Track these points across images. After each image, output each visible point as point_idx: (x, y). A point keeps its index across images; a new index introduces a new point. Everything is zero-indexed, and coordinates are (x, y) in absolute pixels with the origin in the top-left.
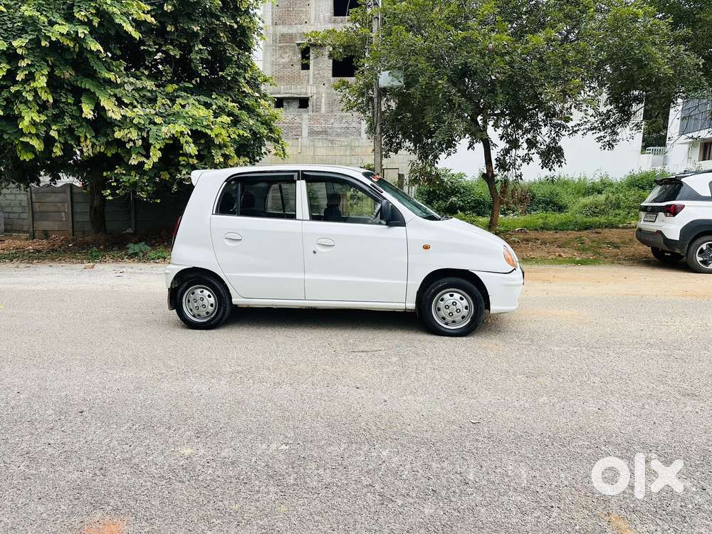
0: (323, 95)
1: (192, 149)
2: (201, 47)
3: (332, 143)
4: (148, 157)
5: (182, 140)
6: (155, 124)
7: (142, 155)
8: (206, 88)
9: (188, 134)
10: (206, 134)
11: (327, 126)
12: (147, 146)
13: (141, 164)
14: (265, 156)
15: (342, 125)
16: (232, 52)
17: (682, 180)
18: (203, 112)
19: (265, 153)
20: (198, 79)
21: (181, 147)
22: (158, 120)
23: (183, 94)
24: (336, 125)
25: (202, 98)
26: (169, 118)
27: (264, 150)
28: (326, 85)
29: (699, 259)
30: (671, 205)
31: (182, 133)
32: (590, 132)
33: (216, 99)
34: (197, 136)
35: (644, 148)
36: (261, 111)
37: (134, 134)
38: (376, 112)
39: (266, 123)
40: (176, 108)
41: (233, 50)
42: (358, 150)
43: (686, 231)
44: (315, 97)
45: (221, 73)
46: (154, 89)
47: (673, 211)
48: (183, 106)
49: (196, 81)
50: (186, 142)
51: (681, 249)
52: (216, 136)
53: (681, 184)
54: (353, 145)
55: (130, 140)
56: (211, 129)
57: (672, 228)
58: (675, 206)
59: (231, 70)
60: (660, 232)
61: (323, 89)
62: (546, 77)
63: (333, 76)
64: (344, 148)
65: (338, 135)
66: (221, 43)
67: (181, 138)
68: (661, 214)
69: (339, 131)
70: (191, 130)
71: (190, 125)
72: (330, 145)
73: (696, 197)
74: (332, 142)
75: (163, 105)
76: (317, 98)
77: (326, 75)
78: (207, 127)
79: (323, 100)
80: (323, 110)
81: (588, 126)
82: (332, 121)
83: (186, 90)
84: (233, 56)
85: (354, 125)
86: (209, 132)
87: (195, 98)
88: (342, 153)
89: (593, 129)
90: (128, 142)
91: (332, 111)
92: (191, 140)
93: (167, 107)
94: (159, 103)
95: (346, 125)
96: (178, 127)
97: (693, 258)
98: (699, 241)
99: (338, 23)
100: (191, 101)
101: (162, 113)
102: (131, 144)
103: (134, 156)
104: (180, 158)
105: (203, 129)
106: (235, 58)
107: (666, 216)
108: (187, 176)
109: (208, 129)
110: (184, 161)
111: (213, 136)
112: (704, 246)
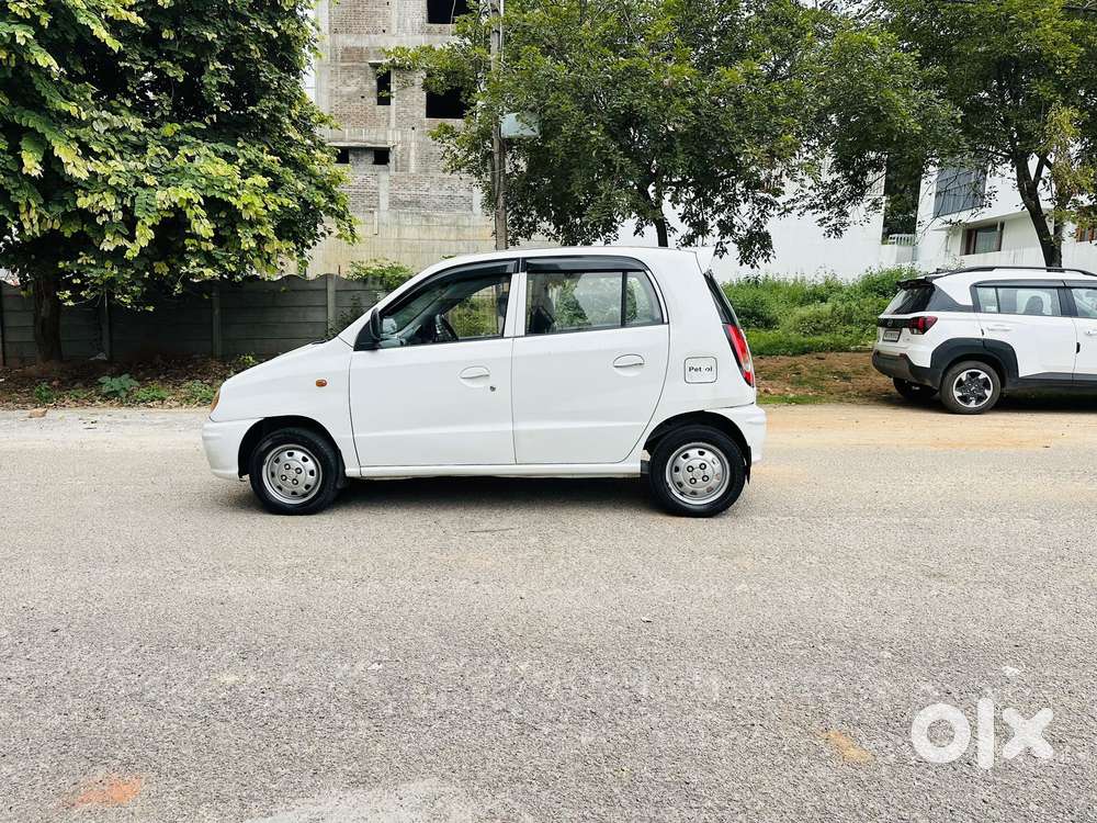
0: (413, 144)
1: (204, 228)
2: (218, 65)
3: (427, 220)
4: (132, 238)
5: (190, 213)
6: (145, 186)
7: (124, 236)
8: (226, 130)
9: (199, 203)
10: (229, 204)
11: (418, 193)
12: (130, 222)
13: (121, 250)
14: (322, 238)
15: (443, 193)
16: (269, 74)
17: (934, 282)
18: (222, 169)
19: (323, 234)
20: (215, 117)
21: (188, 225)
22: (150, 180)
23: (190, 139)
24: (433, 192)
25: (222, 147)
26: (168, 177)
27: (320, 229)
28: (417, 130)
29: (957, 394)
30: (918, 318)
31: (189, 202)
32: (809, 212)
33: (244, 148)
34: (214, 206)
35: (886, 236)
36: (315, 168)
37: (110, 202)
38: (497, 176)
39: (324, 188)
40: (180, 161)
41: (272, 71)
42: (468, 233)
43: (937, 355)
44: (399, 148)
45: (251, 108)
46: (142, 130)
47: (921, 326)
48: (191, 159)
49: (211, 119)
50: (197, 217)
51: (933, 379)
52: (245, 206)
53: (933, 287)
54: (460, 223)
55: (104, 211)
56: (237, 196)
57: (921, 350)
58: (925, 319)
59: (266, 104)
60: (904, 357)
61: (412, 136)
62: (747, 130)
63: (427, 117)
64: (446, 228)
65: (437, 207)
66: (251, 61)
67: (188, 210)
68: (906, 331)
69: (438, 201)
70: (204, 197)
71: (202, 190)
72: (424, 223)
73: (953, 307)
74: (427, 217)
75: (158, 155)
76: (404, 149)
77: (416, 114)
78: (230, 192)
79: (412, 153)
80: (413, 168)
81: (807, 202)
82: (427, 185)
83: (193, 132)
84: (272, 81)
85: (462, 192)
86: (233, 200)
87: (210, 145)
89: (813, 207)
90: (100, 214)
91: (427, 171)
92: (203, 213)
93: (164, 160)
94: (150, 153)
95: (449, 193)
96: (182, 193)
97: (949, 391)
98: (956, 369)
99: (436, 34)
100: (204, 150)
101: (156, 169)
102: (105, 218)
103: (109, 237)
104: (187, 242)
105: (224, 196)
106: (275, 85)
107: (913, 333)
108: (197, 270)
109: (232, 195)
110: (193, 245)
111: (240, 207)
112: (963, 376)
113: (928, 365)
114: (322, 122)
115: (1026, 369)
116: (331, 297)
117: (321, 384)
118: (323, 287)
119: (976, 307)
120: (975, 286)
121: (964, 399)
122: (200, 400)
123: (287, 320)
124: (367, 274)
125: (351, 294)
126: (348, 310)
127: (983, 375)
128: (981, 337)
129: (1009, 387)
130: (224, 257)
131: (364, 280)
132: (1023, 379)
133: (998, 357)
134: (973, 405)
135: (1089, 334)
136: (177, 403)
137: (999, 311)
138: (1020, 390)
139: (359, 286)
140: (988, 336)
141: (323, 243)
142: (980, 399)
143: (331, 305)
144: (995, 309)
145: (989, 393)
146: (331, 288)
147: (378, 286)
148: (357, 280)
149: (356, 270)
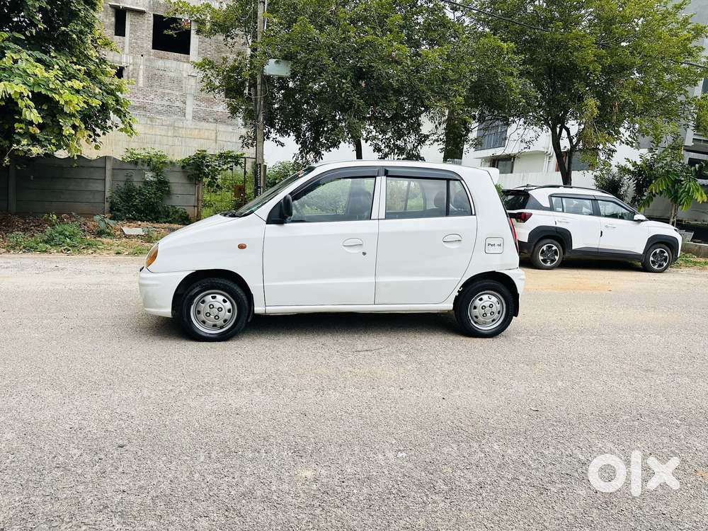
0: (141, 67)
1: (33, 115)
3: (151, 121)
5: (21, 104)
8: (37, 43)
9: (28, 96)
10: (52, 99)
11: (145, 101)
14: (110, 131)
15: (164, 102)
17: (529, 192)
18: (39, 70)
19: (111, 128)
20: (34, 31)
21: (20, 113)
23: (12, 45)
24: (156, 101)
25: (38, 54)
27: (109, 123)
28: (145, 57)
29: (541, 258)
30: (521, 213)
31: (21, 94)
32: (436, 143)
33: (56, 57)
34: (40, 99)
35: (446, 159)
36: (102, 78)
38: (258, 100)
39: (111, 93)
40: (7, 62)
41: (79, 4)
42: (182, 132)
43: (532, 235)
44: (131, 68)
45: (63, 28)
47: (523, 218)
48: (16, 62)
49: (31, 33)
50: (27, 107)
51: (528, 249)
52: (66, 102)
53: (529, 195)
54: (176, 125)
56: (59, 94)
57: (522, 232)
58: (525, 214)
59: (75, 26)
61: (141, 60)
63: (153, 48)
64: (166, 127)
65: (159, 112)
67: (19, 101)
69: (160, 108)
70: (32, 92)
71: (30, 86)
72: (149, 122)
73: (540, 207)
74: (152, 119)
76: (134, 69)
77: (145, 45)
78: (51, 90)
79: (141, 73)
80: (141, 82)
81: (435, 137)
82: (152, 96)
83: (16, 41)
84: (80, 11)
85: (178, 104)
86: (57, 97)
87: (29, 52)
88: (163, 133)
89: (438, 141)
91: (151, 86)
92: (32, 104)
95: (168, 103)
96: (15, 87)
97: (537, 257)
98: (541, 243)
100: (24, 55)
104: (16, 125)
105: (49, 93)
106: (82, 14)
107: (518, 222)
108: (26, 148)
109: (55, 93)
110: (21, 128)
111: (62, 102)
112: (544, 248)
113: (527, 241)
114: (106, 45)
115: (577, 244)
116: (108, 173)
117: (242, 247)
118: (102, 165)
119: (552, 209)
120: (551, 196)
121: (544, 261)
122: (24, 248)
124: (138, 158)
125: (125, 172)
126: (123, 183)
127: (555, 248)
128: (554, 225)
129: (567, 255)
130: (46, 139)
131: (135, 163)
132: (575, 250)
133: (561, 237)
134: (548, 264)
135: (607, 227)
137: (563, 211)
138: (573, 256)
139: (132, 167)
140: (559, 225)
141: (111, 133)
142: (552, 261)
143: (108, 178)
144: (561, 210)
145: (557, 258)
146: (109, 167)
147: (146, 167)
148: (130, 162)
149: (129, 155)
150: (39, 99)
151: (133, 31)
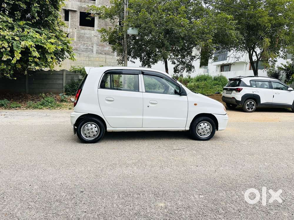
0: (75, 33)
1: (36, 54)
2: (37, 4)
4: (13, 57)
6: (15, 40)
7: (9, 55)
10: (43, 47)
11: (77, 47)
12: (12, 53)
13: (9, 60)
14: (65, 59)
15: (84, 47)
16: (51, 9)
17: (241, 79)
18: (38, 36)
19: (65, 58)
20: (35, 20)
21: (31, 53)
22: (17, 38)
24: (81, 47)
25: (37, 29)
26: (23, 38)
27: (65, 56)
28: (77, 29)
29: (247, 107)
30: (238, 88)
31: (31, 45)
33: (43, 30)
36: (62, 38)
37: (6, 45)
38: (125, 45)
39: (65, 44)
40: (25, 33)
41: (52, 8)
42: (92, 59)
43: (243, 97)
44: (71, 33)
45: (46, 19)
46: (12, 22)
47: (239, 90)
48: (28, 33)
50: (34, 51)
51: (241, 104)
52: (49, 48)
53: (241, 81)
54: (90, 56)
55: (4, 47)
56: (46, 45)
57: (238, 96)
58: (240, 88)
59: (50, 18)
60: (234, 98)
61: (75, 30)
63: (80, 25)
64: (85, 57)
65: (83, 51)
66: (46, 4)
67: (31, 49)
68: (234, 91)
69: (83, 49)
70: (35, 45)
71: (34, 42)
72: (79, 55)
73: (246, 86)
74: (80, 54)
75: (18, 31)
76: (72, 34)
77: (77, 24)
78: (43, 43)
79: (75, 35)
80: (75, 40)
82: (80, 45)
83: (29, 25)
84: (52, 11)
85: (90, 47)
86: (45, 46)
87: (33, 29)
88: (84, 59)
90: (2, 48)
91: (79, 41)
92: (35, 50)
93: (20, 32)
94: (15, 30)
95: (86, 47)
96: (29, 43)
97: (245, 107)
98: (247, 101)
99: (83, 2)
100: (32, 30)
101: (18, 35)
102: (4, 49)
103: (4, 56)
104: (29, 58)
105: (42, 45)
106: (53, 12)
107: (236, 92)
108: (33, 67)
109: (44, 45)
110: (31, 59)
111: (47, 48)
112: (248, 103)
113: (240, 100)
114: (63, 25)
115: (263, 101)
116: (64, 76)
118: (62, 73)
119: (251, 86)
120: (250, 81)
121: (248, 109)
122: (33, 107)
123: (50, 83)
124: (76, 70)
125: (71, 76)
126: (70, 80)
127: (253, 103)
128: (252, 93)
129: (258, 106)
130: (41, 63)
131: (75, 72)
132: (262, 104)
133: (256, 98)
134: (250, 110)
135: (276, 93)
136: (25, 108)
137: (256, 87)
138: (261, 106)
139: (74, 73)
140: (254, 93)
141: (65, 60)
142: (252, 109)
143: (64, 79)
144: (255, 86)
145: (254, 107)
146: (64, 74)
147: (79, 73)
148: (73, 72)
149: (72, 69)
150: (38, 47)
151: (72, 19)
